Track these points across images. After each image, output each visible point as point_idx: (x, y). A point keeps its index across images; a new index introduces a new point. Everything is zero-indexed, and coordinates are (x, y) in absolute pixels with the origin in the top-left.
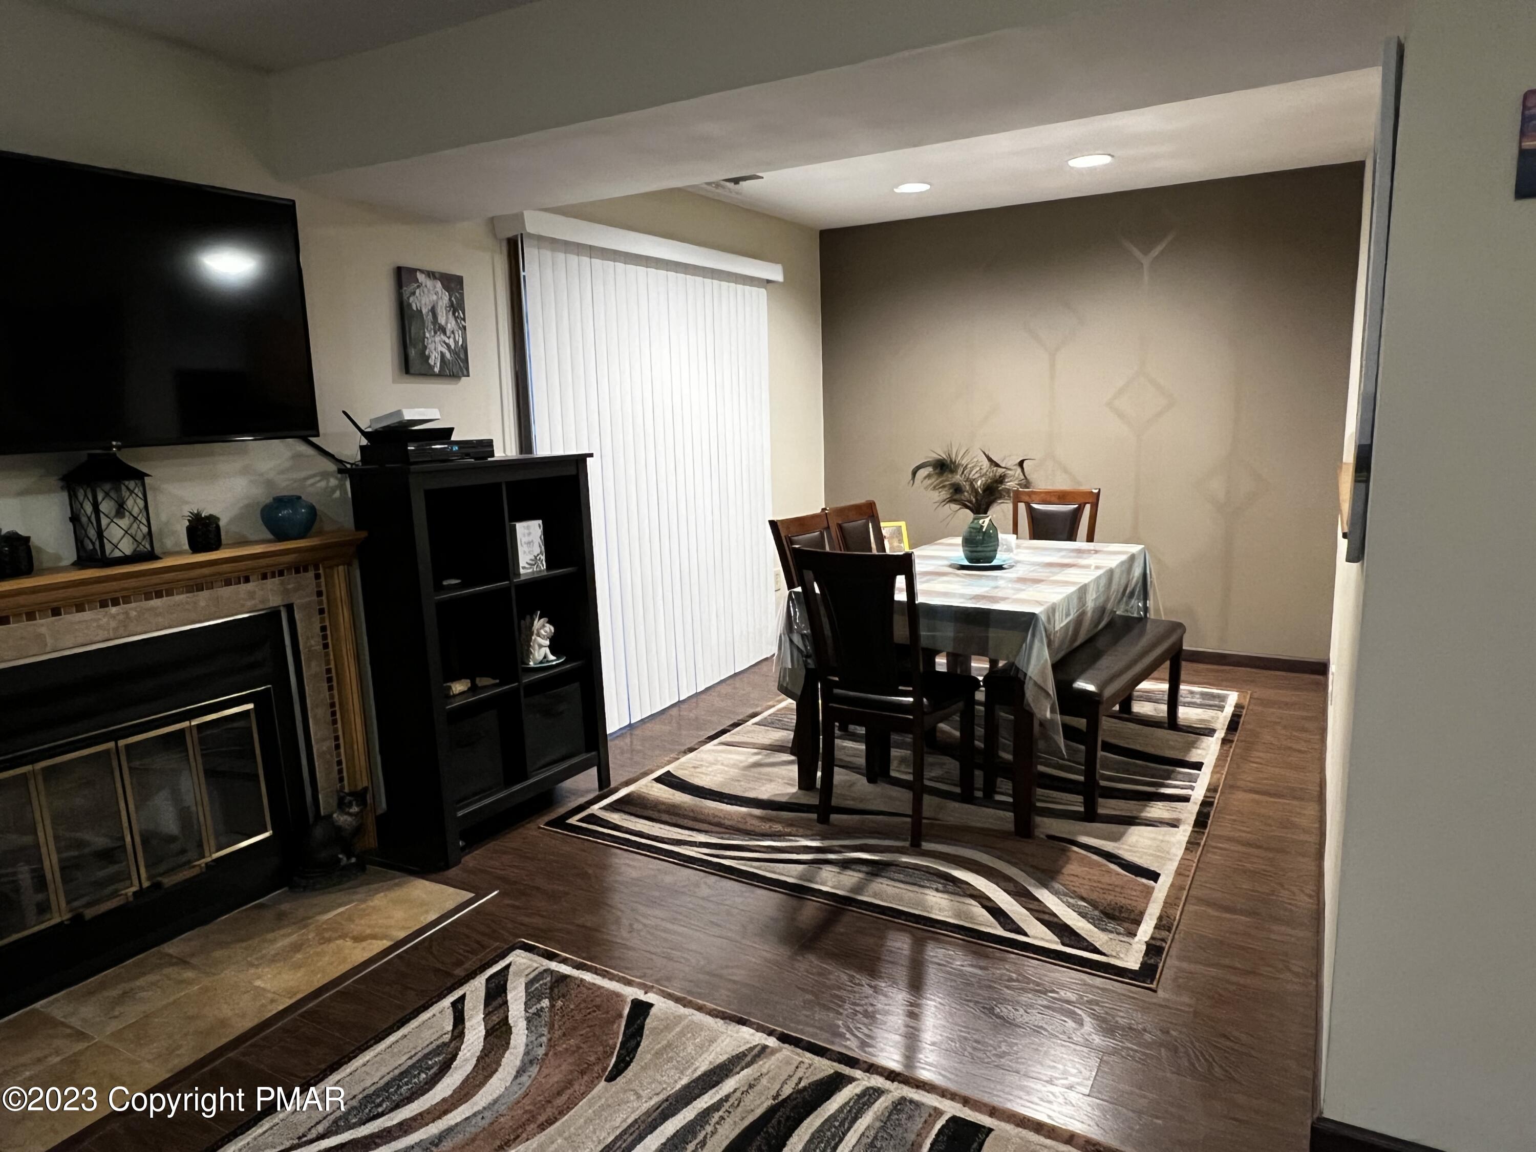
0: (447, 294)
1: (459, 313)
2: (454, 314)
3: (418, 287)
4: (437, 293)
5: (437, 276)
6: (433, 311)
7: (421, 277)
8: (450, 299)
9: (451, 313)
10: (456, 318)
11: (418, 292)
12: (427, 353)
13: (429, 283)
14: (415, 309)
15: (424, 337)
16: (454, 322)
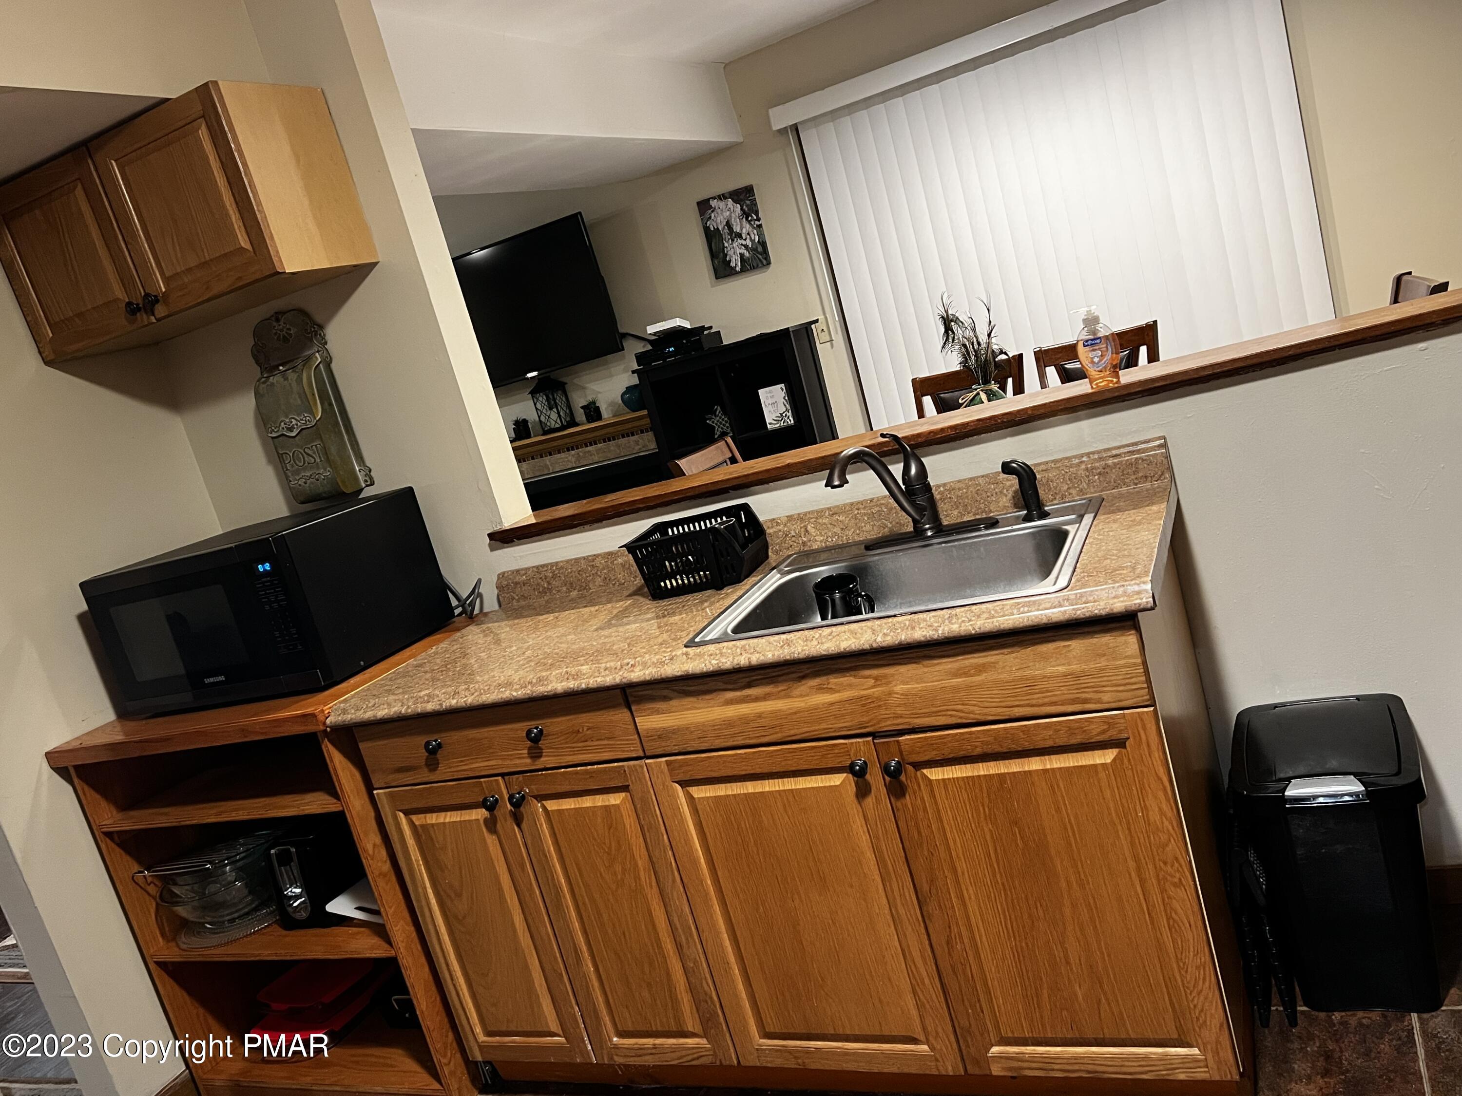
0: (738, 205)
1: (752, 217)
2: (747, 219)
3: (713, 211)
4: (729, 210)
5: (727, 195)
6: (728, 224)
7: (713, 203)
8: (742, 209)
9: (744, 219)
10: (749, 222)
11: (713, 215)
12: (728, 259)
13: (722, 204)
14: (712, 229)
15: (724, 247)
16: (748, 226)
